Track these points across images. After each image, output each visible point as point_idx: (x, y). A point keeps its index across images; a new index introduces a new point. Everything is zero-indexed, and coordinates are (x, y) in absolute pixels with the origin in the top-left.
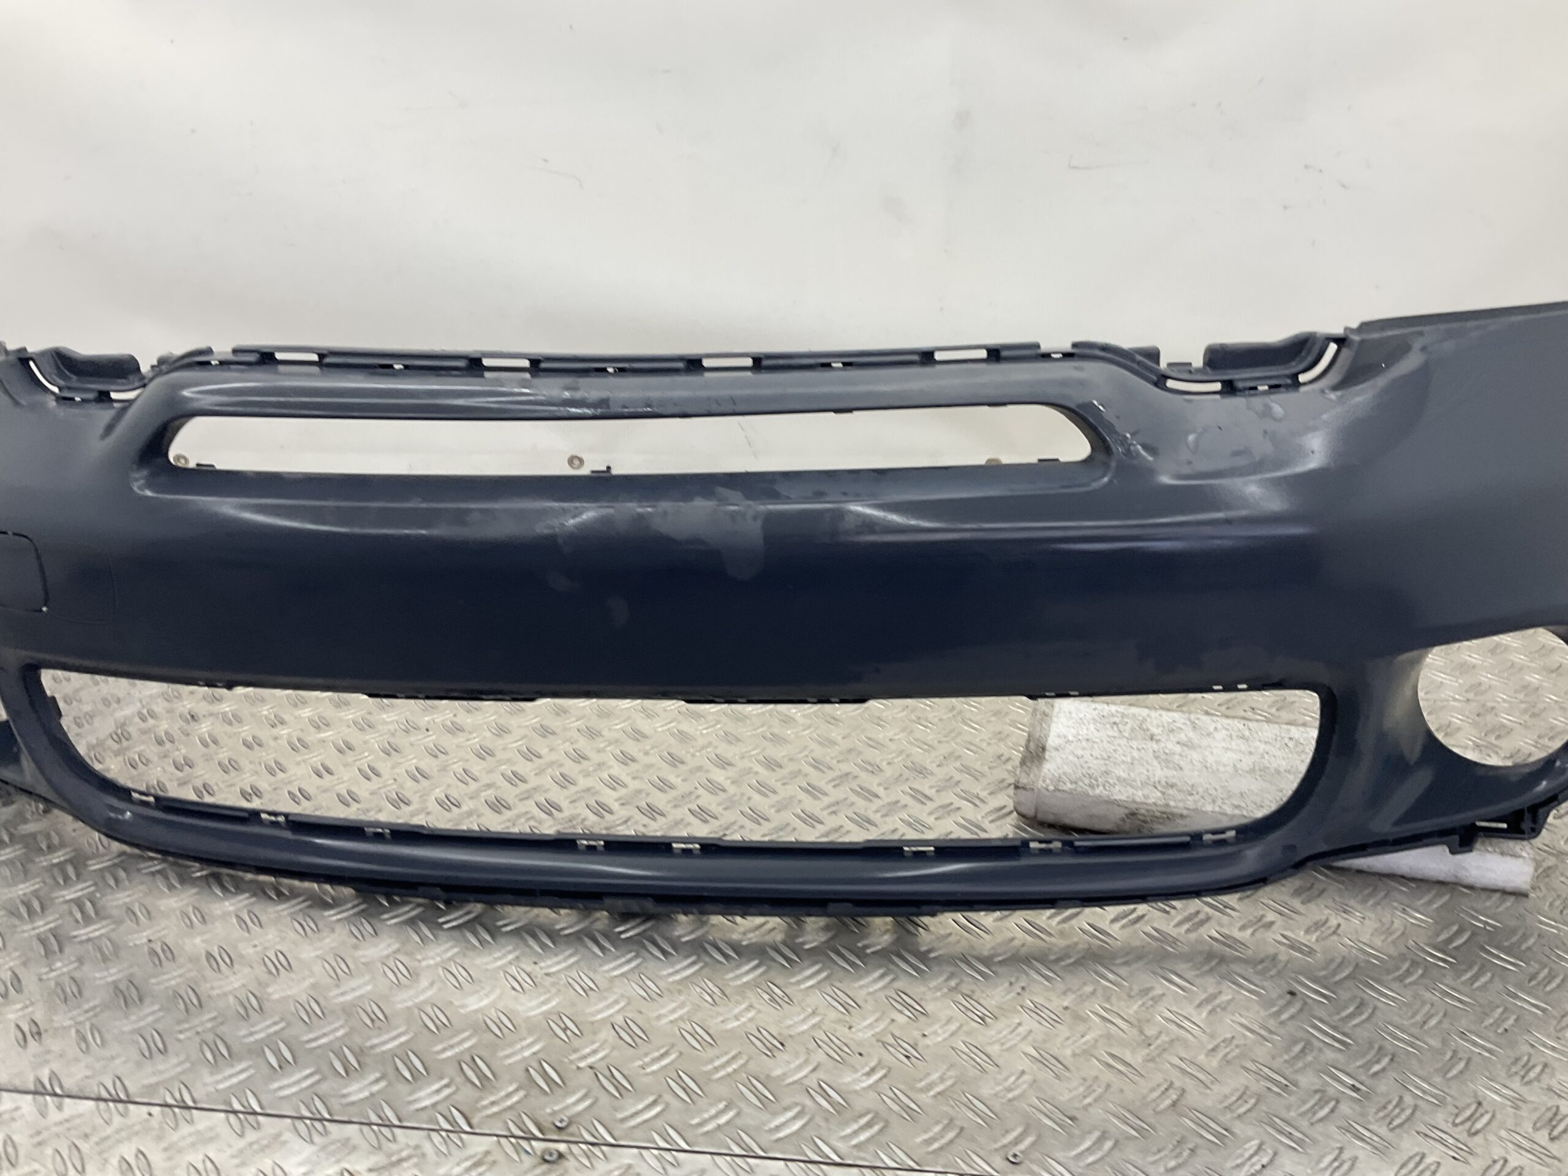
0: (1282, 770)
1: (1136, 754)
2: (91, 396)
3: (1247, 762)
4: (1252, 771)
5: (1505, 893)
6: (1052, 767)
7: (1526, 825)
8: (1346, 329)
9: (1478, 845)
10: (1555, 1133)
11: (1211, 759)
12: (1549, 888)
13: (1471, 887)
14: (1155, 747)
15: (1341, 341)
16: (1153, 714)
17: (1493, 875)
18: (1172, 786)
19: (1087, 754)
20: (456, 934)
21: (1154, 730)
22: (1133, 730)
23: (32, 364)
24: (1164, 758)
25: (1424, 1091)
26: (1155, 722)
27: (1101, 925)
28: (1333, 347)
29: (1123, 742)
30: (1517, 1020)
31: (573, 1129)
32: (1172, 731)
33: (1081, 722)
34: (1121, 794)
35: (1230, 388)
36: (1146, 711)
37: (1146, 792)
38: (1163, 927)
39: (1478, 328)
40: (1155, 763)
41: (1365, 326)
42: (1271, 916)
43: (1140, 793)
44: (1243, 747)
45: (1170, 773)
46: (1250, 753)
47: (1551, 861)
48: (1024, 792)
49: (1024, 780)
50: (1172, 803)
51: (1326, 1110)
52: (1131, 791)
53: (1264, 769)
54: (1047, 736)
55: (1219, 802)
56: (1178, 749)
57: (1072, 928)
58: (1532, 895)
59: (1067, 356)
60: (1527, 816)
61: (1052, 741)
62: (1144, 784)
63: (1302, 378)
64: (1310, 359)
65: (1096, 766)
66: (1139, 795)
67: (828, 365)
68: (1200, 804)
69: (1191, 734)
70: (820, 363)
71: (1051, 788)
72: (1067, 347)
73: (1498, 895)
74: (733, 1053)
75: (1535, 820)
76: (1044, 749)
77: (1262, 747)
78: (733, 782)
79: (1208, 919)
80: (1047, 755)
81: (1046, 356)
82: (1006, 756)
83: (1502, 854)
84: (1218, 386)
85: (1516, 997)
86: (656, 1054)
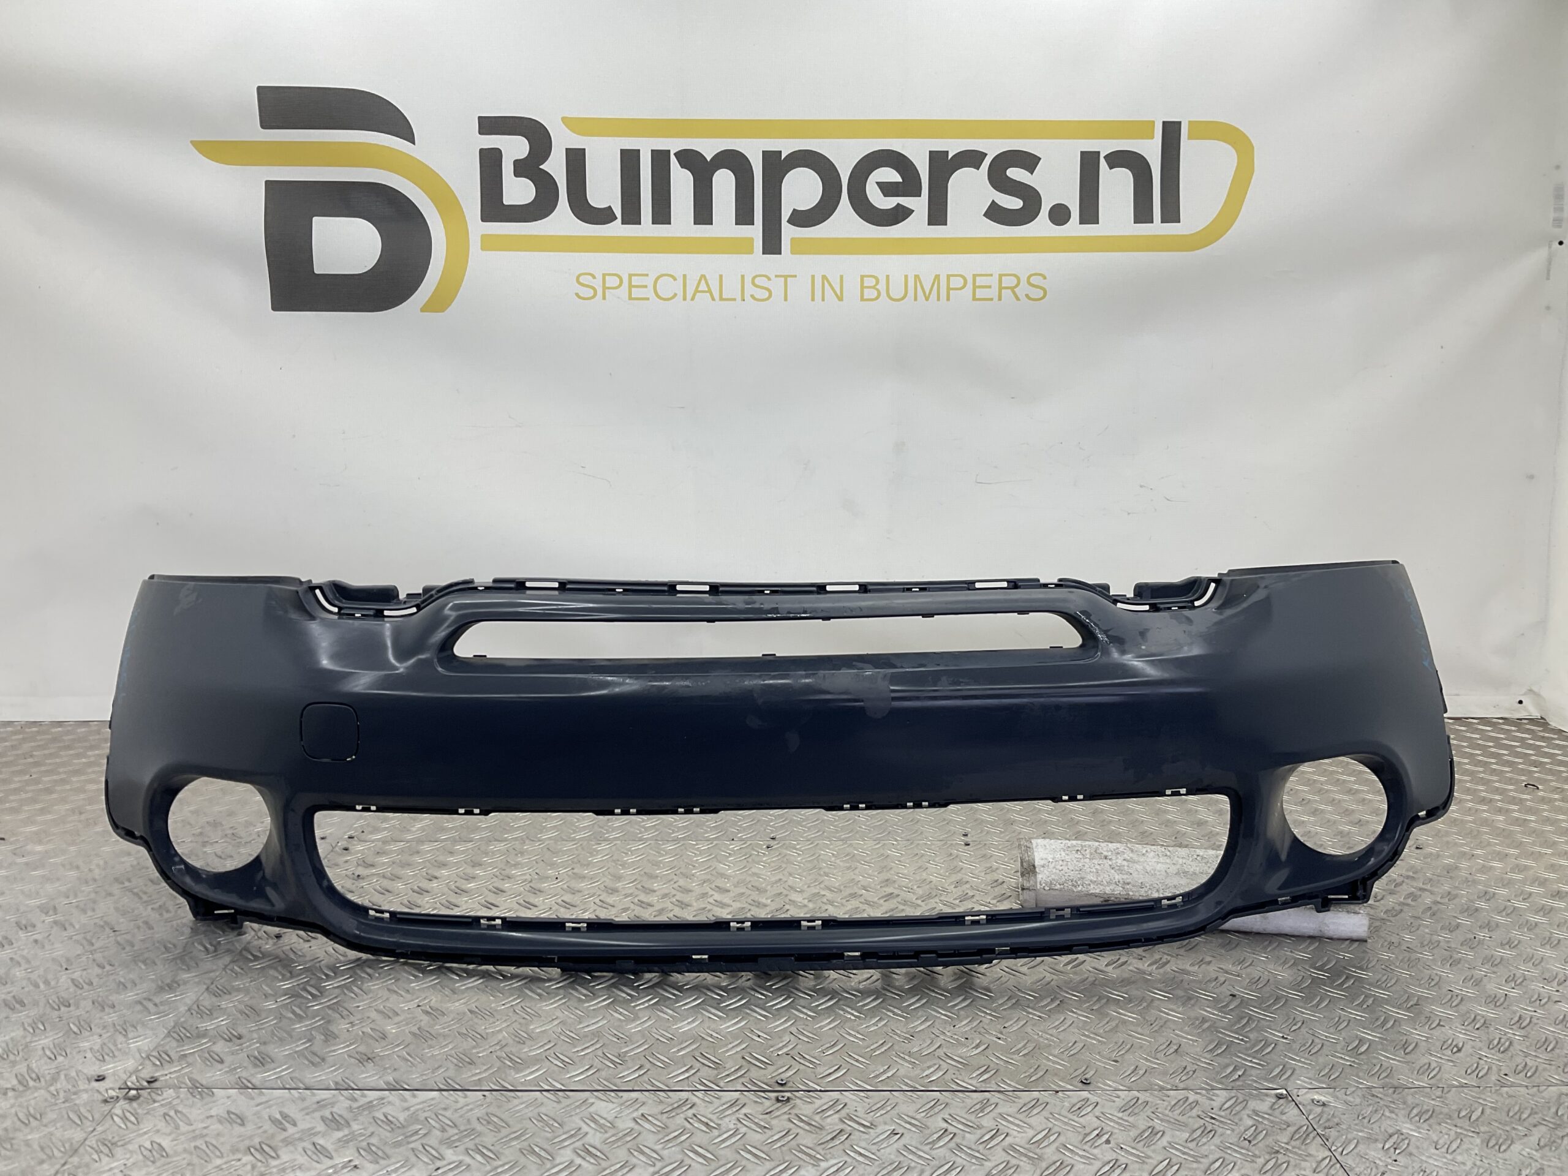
0: (1197, 872)
1: (1098, 867)
2: (371, 612)
3: (1173, 869)
4: (1178, 874)
5: (1353, 940)
6: (1042, 876)
7: (1360, 893)
8: (1219, 574)
9: (1332, 908)
10: (1407, 1051)
11: (1149, 869)
12: (1380, 937)
13: (1331, 939)
14: (1110, 863)
15: (1217, 581)
16: (1102, 844)
17: (1342, 928)
18: (1128, 884)
19: (1066, 869)
20: (651, 991)
21: (1105, 853)
22: (1091, 854)
23: (318, 592)
24: (1120, 870)
25: (1326, 1037)
26: (1105, 849)
27: (1100, 968)
28: (1213, 585)
29: (1087, 860)
30: (1374, 1001)
31: (790, 1084)
32: (1118, 853)
33: (1054, 850)
34: (1095, 889)
35: (1154, 608)
36: (1097, 844)
37: (1112, 887)
38: (1141, 967)
39: (1295, 576)
40: (1113, 871)
41: (1231, 572)
42: (1208, 959)
43: (1108, 888)
44: (1168, 861)
45: (1125, 877)
46: (1174, 864)
47: (1378, 924)
48: (1028, 892)
49: (1027, 885)
50: (1131, 893)
51: (1270, 1049)
52: (1102, 887)
53: (1185, 872)
54: (1034, 860)
55: (1161, 891)
56: (1125, 863)
57: (1081, 970)
58: (1369, 941)
59: (1057, 586)
60: (1360, 887)
61: (1038, 863)
62: (1109, 883)
63: (1197, 603)
64: (1200, 592)
65: (1074, 875)
66: (1108, 890)
67: (909, 590)
68: (1149, 892)
69: (1131, 855)
70: (906, 588)
71: (1047, 888)
72: (1055, 581)
73: (1348, 942)
74: (881, 1042)
75: (1365, 890)
76: (1034, 866)
77: (1180, 861)
78: (810, 901)
79: (1168, 962)
80: (1037, 870)
81: (1045, 586)
82: (1000, 881)
83: (1348, 912)
84: (1147, 608)
85: (1370, 990)
86: (828, 1045)
